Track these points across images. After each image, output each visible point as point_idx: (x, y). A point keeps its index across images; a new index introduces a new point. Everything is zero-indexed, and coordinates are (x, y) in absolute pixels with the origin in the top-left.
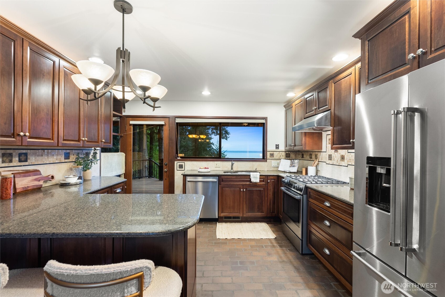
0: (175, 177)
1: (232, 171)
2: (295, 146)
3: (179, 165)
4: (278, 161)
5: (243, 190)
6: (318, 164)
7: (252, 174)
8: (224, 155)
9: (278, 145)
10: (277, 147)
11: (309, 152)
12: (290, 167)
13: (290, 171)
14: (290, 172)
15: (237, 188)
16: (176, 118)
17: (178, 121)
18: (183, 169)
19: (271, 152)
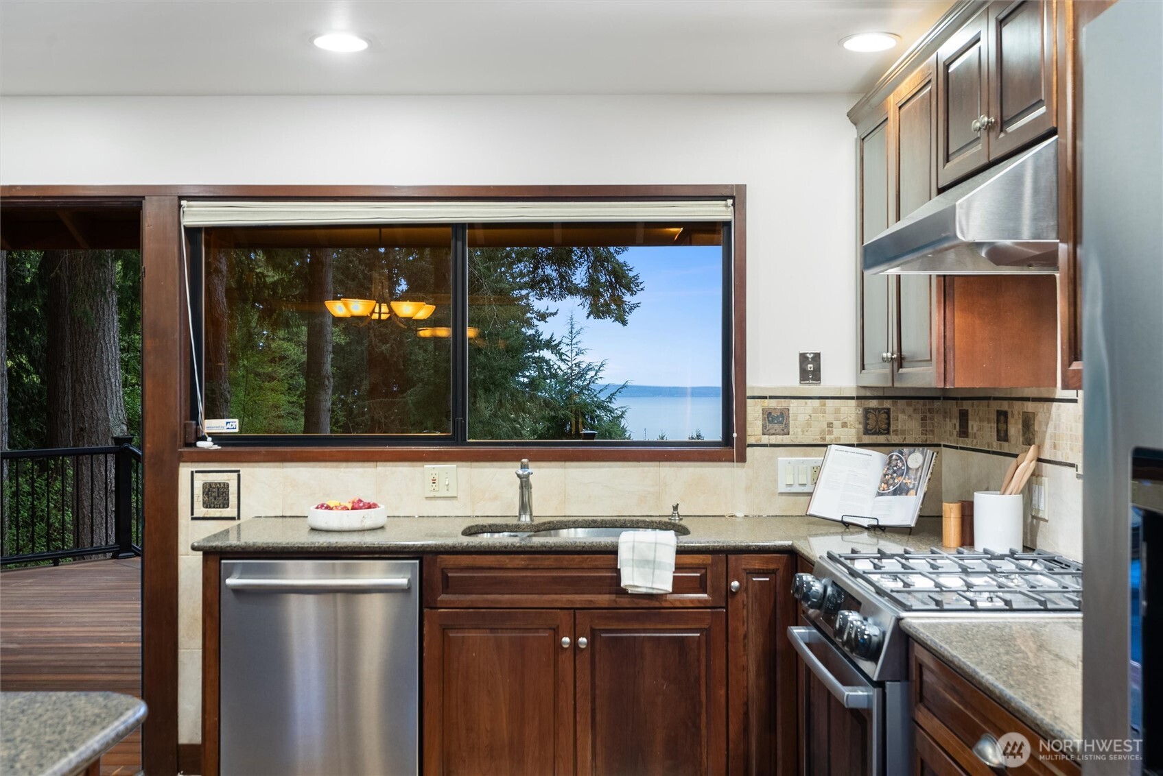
0: (180, 557)
1: (525, 519)
2: (901, 366)
3: (205, 485)
4: (814, 458)
5: (575, 643)
6: (1036, 475)
7: (627, 541)
8: (611, 411)
9: (817, 357)
10: (810, 368)
11: (992, 402)
12: (880, 494)
13: (875, 523)
14: (878, 529)
15: (537, 630)
16: (184, 203)
17: (198, 215)
18: (231, 511)
19: (773, 404)
